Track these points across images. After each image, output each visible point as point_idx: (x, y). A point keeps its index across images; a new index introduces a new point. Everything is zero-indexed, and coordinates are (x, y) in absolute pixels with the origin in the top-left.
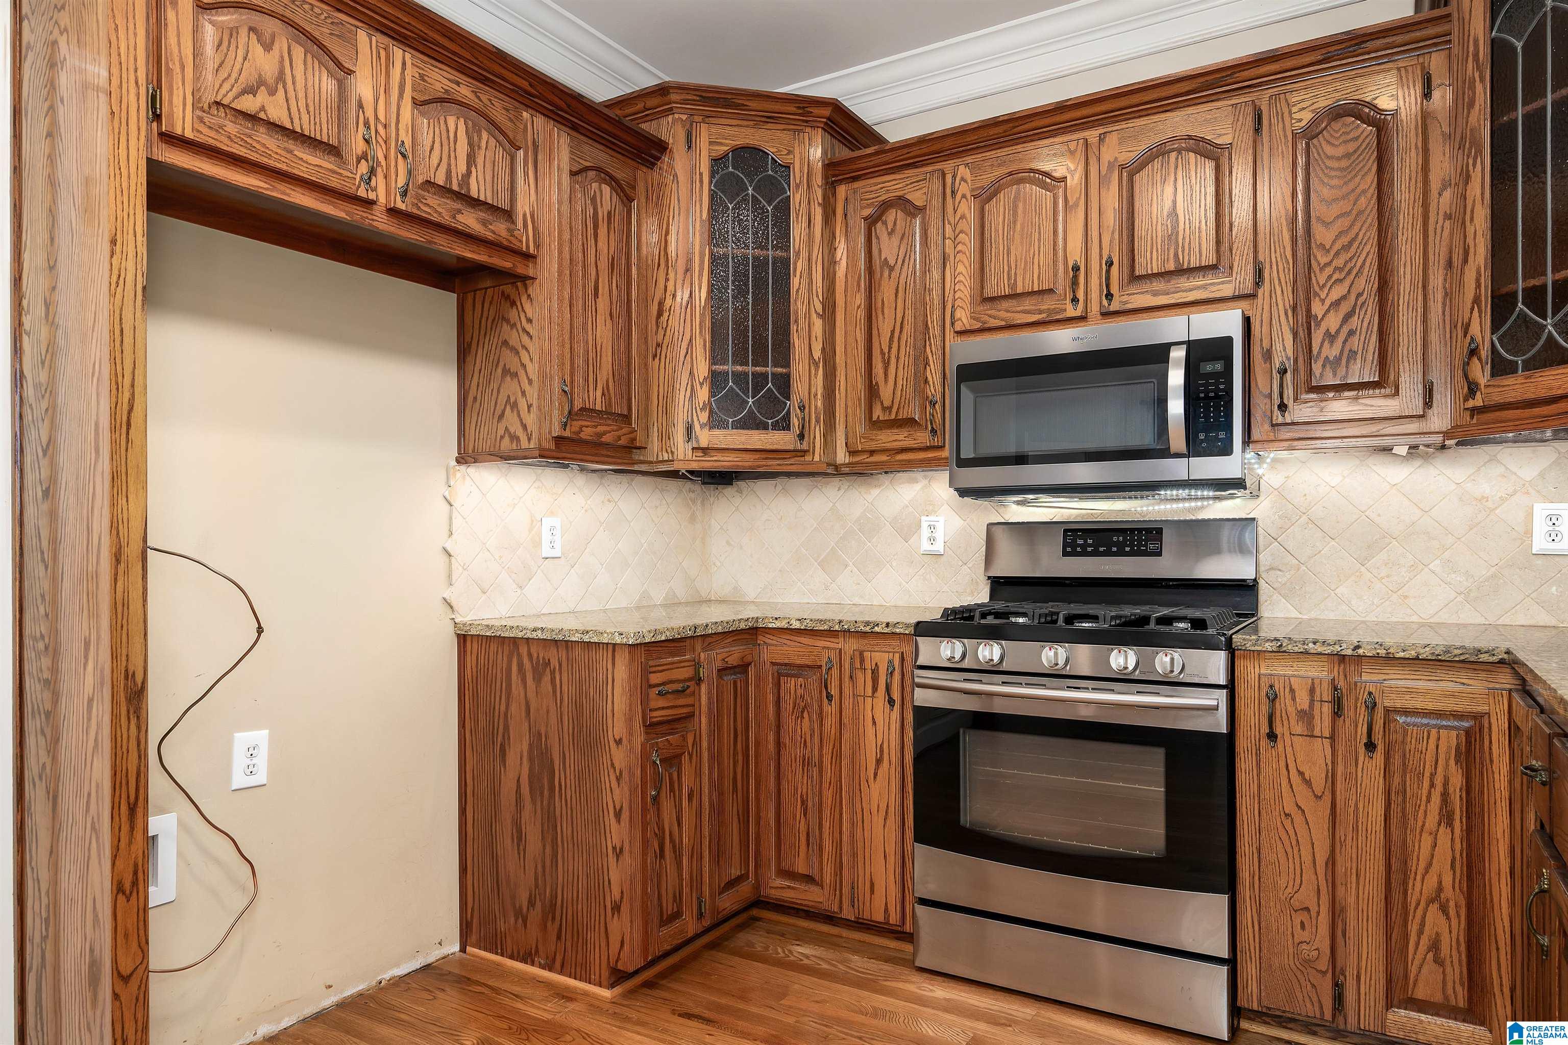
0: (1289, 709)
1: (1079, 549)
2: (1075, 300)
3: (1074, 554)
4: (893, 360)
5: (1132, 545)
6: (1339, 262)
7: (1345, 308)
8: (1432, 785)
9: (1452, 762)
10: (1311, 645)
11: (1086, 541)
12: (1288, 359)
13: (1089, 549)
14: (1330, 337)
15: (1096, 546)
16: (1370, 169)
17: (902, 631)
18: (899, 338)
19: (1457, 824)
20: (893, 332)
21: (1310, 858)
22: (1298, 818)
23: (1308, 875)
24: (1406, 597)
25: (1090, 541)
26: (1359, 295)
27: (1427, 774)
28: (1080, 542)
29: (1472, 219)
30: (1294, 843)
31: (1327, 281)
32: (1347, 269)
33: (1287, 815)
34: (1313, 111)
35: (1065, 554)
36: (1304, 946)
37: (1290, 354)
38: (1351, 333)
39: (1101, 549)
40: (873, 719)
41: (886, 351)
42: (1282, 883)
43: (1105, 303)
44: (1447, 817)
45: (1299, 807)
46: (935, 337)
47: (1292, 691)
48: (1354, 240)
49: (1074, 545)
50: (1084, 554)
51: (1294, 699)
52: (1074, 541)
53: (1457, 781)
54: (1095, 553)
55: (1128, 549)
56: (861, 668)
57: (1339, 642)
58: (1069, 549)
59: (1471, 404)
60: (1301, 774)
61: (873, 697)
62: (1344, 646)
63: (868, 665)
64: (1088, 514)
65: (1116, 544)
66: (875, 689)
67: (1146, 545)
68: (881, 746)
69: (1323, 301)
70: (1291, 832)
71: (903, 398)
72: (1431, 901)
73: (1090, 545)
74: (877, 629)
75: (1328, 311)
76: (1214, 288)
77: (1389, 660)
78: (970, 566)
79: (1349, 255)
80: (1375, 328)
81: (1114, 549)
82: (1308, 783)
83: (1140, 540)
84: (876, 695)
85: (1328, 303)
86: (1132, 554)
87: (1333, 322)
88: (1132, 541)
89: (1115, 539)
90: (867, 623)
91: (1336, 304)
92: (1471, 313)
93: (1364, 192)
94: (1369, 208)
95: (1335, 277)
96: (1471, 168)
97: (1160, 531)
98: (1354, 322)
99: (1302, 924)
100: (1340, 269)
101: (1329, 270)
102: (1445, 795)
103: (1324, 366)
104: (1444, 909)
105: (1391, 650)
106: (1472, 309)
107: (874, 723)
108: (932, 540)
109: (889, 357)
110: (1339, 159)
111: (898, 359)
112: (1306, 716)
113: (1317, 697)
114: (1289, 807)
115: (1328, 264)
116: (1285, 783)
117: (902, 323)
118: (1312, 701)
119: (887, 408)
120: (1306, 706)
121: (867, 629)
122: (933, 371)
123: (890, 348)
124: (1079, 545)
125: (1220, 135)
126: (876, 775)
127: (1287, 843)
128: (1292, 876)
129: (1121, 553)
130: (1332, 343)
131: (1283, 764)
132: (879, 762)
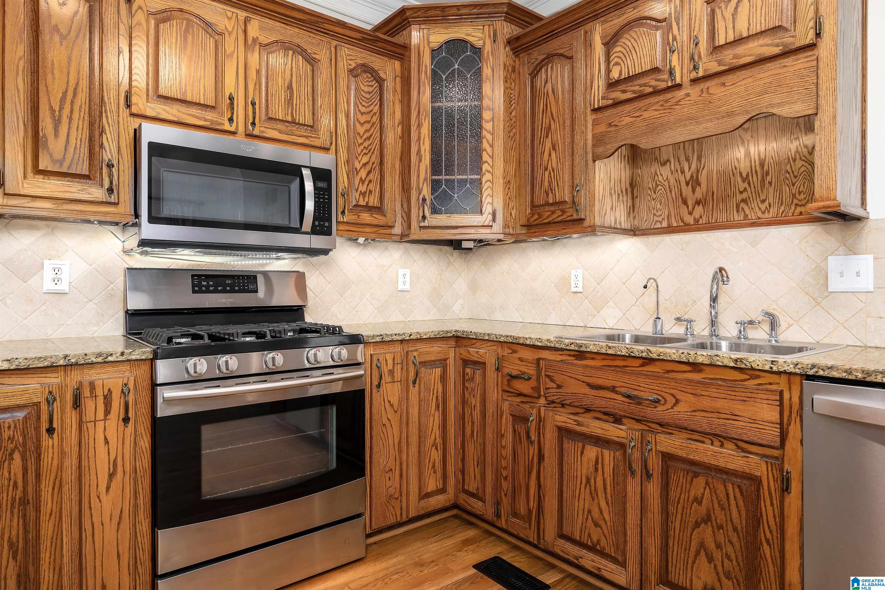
0: (385, 370)
1: (204, 288)
2: (231, 120)
3: (200, 291)
4: (65, 120)
5: (239, 286)
6: (366, 144)
7: (368, 168)
8: (433, 394)
9: (439, 382)
10: (394, 336)
11: (208, 283)
12: (345, 188)
13: (211, 288)
14: (362, 181)
15: (216, 286)
16: (377, 103)
17: (138, 357)
18: (72, 102)
19: (440, 408)
20: (65, 93)
21: (393, 443)
22: (388, 425)
23: (392, 451)
24: (358, 311)
25: (211, 283)
26: (373, 163)
27: (432, 389)
28: (204, 283)
29: (424, 144)
30: (386, 438)
31: (361, 152)
32: (369, 149)
33: (384, 425)
34: (356, 63)
35: (194, 292)
36: (390, 489)
37: (346, 186)
38: (370, 181)
39: (220, 288)
40: (106, 438)
41: (57, 108)
42: (382, 461)
43: (250, 128)
44: (437, 406)
45: (388, 419)
46: (111, 111)
47: (386, 360)
48: (371, 135)
49: (200, 286)
50: (208, 291)
51: (387, 365)
52: (200, 283)
53: (440, 390)
54: (216, 291)
55: (237, 288)
56: (91, 396)
57: (404, 334)
58: (196, 289)
59: (422, 224)
60: (389, 402)
61: (105, 419)
62: (406, 335)
63: (99, 392)
64: (196, 265)
65: (228, 285)
66: (107, 412)
67: (248, 286)
68: (115, 461)
69: (359, 162)
70: (385, 433)
71: (77, 156)
72: (433, 446)
73: (212, 286)
74: (110, 359)
75: (361, 168)
76: (312, 139)
77: (420, 340)
78: (96, 302)
79: (370, 142)
80: (379, 182)
81: (228, 288)
82: (392, 406)
83: (244, 283)
84: (108, 417)
85: (361, 163)
86: (239, 291)
87: (363, 174)
88: (239, 283)
89: (228, 282)
90: (100, 355)
91: (365, 165)
92: (423, 184)
93: (375, 114)
94: (377, 122)
95: (364, 151)
96: (423, 121)
97: (255, 277)
98: (371, 176)
99: (389, 478)
100: (367, 148)
101: (362, 147)
102: (437, 397)
103: (360, 195)
104: (437, 449)
105: (422, 335)
106: (424, 183)
107: (107, 442)
108: (56, 281)
109: (60, 116)
110: (366, 93)
111: (71, 119)
112: (391, 372)
113: (396, 362)
114: (385, 421)
115: (362, 144)
116: (383, 409)
117: (75, 89)
118: (394, 364)
119: (57, 161)
120: (392, 368)
121: (100, 360)
122: (110, 139)
123: (61, 109)
124: (204, 286)
125: (315, 53)
126: (108, 488)
127: (383, 439)
128: (385, 455)
129: (232, 291)
130: (363, 184)
131: (382, 399)
132: (111, 476)
